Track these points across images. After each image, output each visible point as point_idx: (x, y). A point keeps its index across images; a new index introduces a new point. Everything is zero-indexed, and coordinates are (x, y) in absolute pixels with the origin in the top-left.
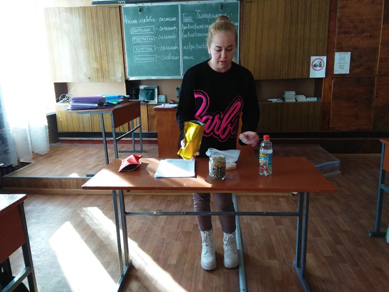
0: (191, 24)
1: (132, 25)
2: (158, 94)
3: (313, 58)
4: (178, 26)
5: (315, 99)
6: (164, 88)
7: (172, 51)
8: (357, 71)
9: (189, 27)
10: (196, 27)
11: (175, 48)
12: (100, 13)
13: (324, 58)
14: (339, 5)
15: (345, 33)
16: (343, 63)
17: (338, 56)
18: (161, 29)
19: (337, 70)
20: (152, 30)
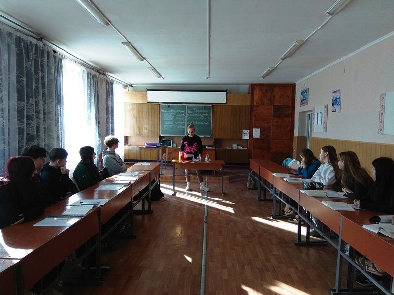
0: (191, 114)
1: (164, 113)
2: (173, 143)
3: (244, 130)
4: (185, 114)
5: (246, 148)
6: (176, 140)
7: (182, 124)
8: (263, 136)
9: (190, 115)
10: (193, 115)
11: (183, 123)
12: (150, 106)
13: (249, 131)
14: (254, 109)
15: (257, 121)
16: (256, 133)
17: (254, 130)
18: (178, 115)
19: (254, 136)
20: (173, 115)
